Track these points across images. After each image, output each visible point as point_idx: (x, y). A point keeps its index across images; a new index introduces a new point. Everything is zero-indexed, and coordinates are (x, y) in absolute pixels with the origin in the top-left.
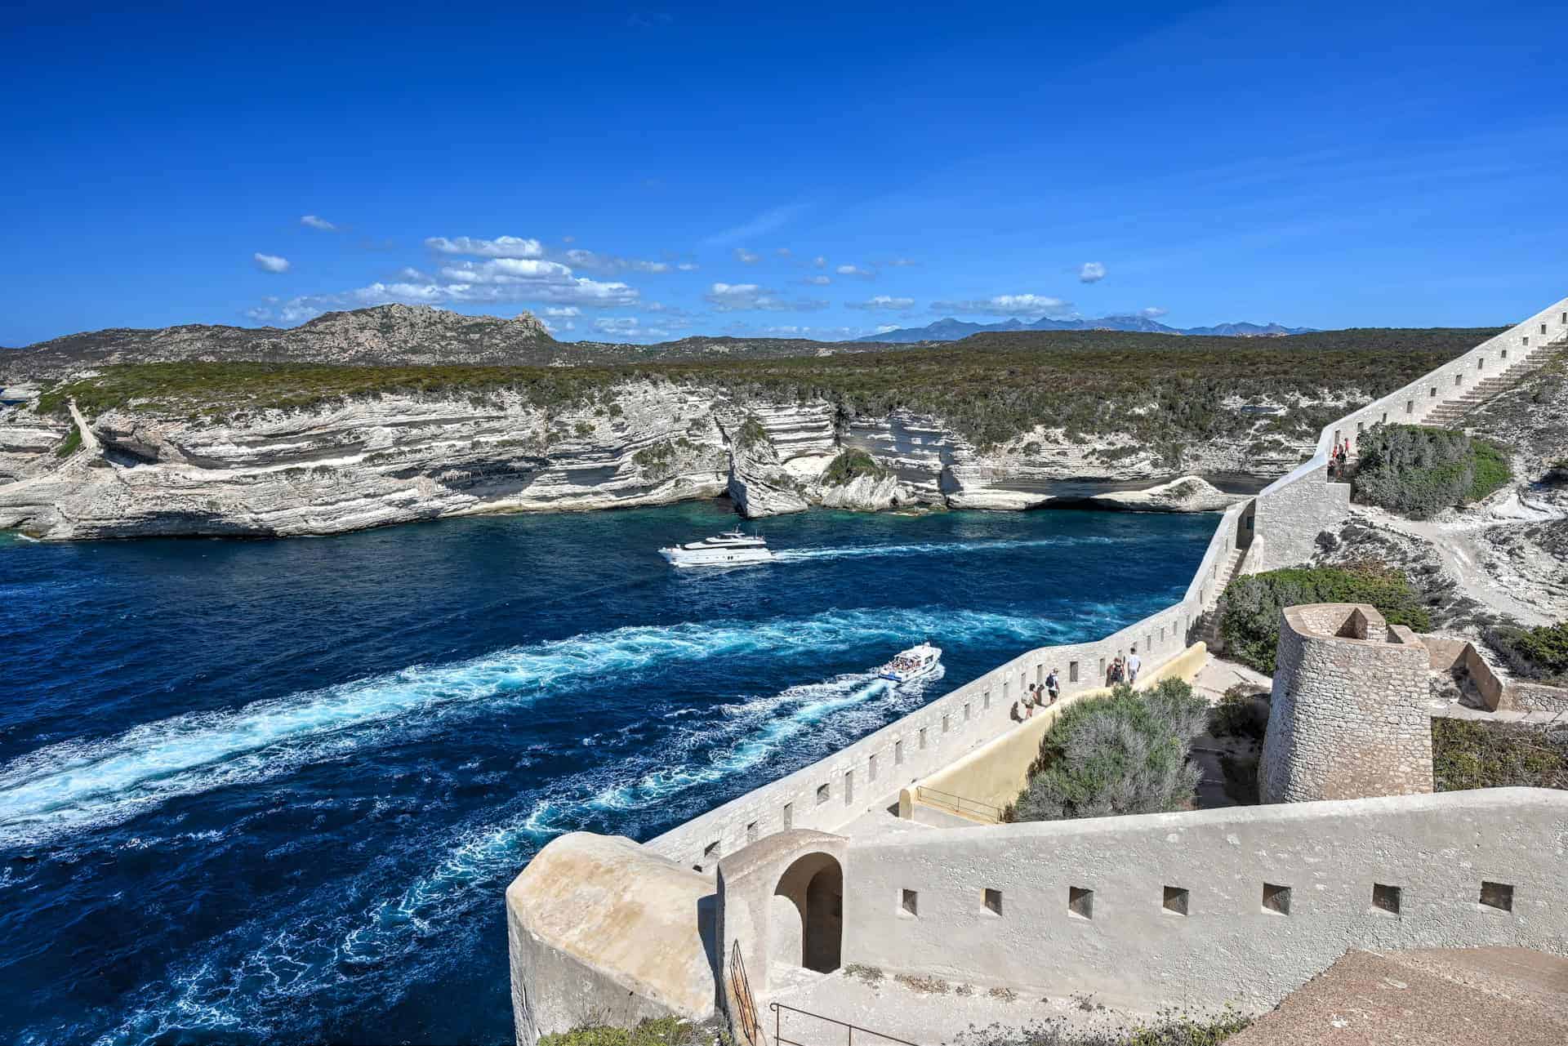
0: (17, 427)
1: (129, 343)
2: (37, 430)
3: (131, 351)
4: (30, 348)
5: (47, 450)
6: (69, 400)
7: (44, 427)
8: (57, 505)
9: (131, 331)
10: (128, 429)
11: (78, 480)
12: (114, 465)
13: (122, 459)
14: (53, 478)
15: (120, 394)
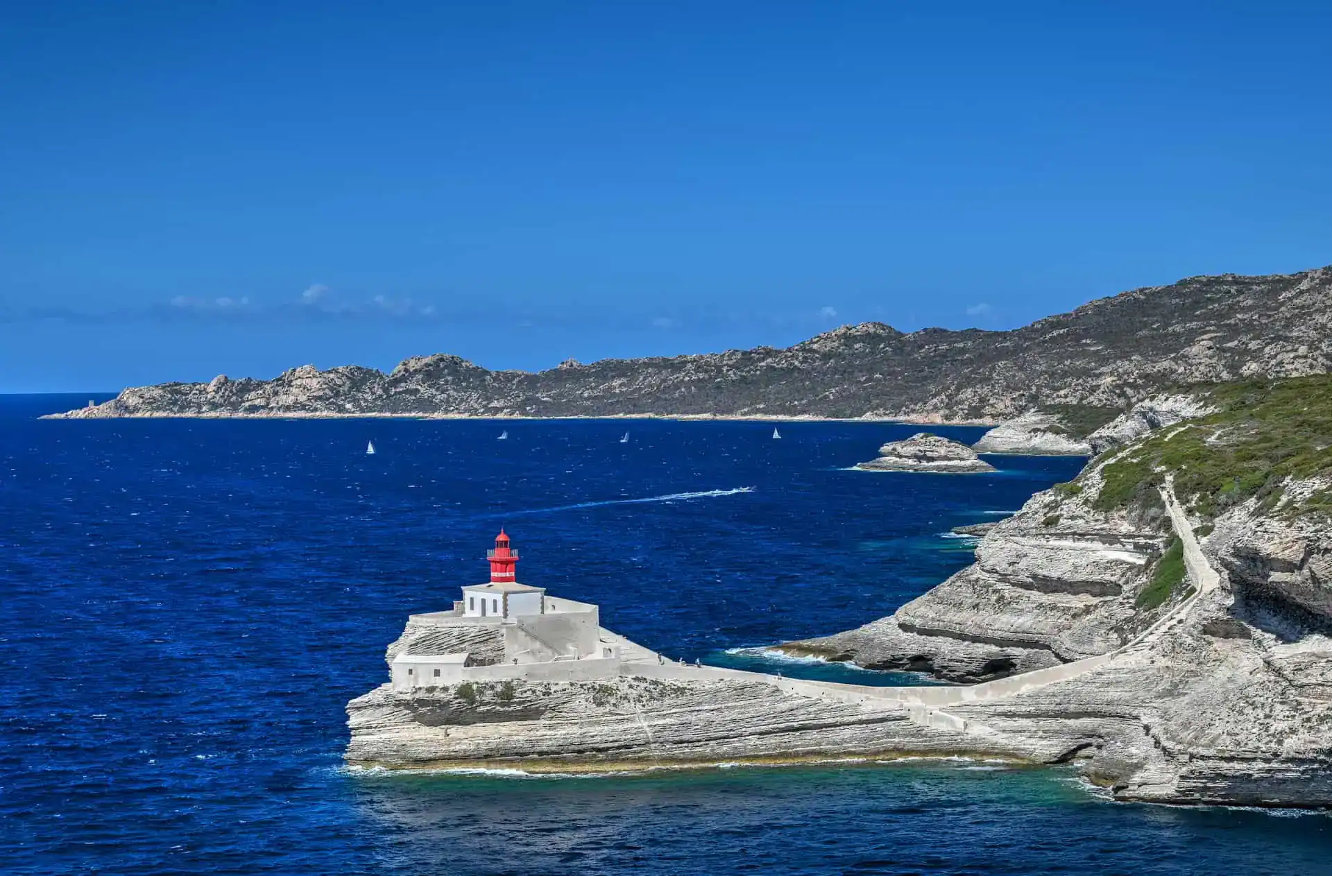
0: (1060, 536)
1: (1233, 309)
2: (1097, 545)
3: (1234, 331)
4: (1032, 330)
5: (1116, 589)
6: (1160, 479)
7: (1111, 539)
8: (1145, 720)
9: (1236, 281)
10: (1294, 553)
11: (1184, 664)
12: (1257, 633)
13: (1274, 621)
14: (1134, 659)
15: (1264, 466)
